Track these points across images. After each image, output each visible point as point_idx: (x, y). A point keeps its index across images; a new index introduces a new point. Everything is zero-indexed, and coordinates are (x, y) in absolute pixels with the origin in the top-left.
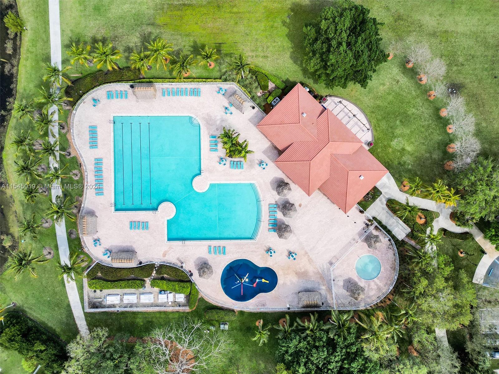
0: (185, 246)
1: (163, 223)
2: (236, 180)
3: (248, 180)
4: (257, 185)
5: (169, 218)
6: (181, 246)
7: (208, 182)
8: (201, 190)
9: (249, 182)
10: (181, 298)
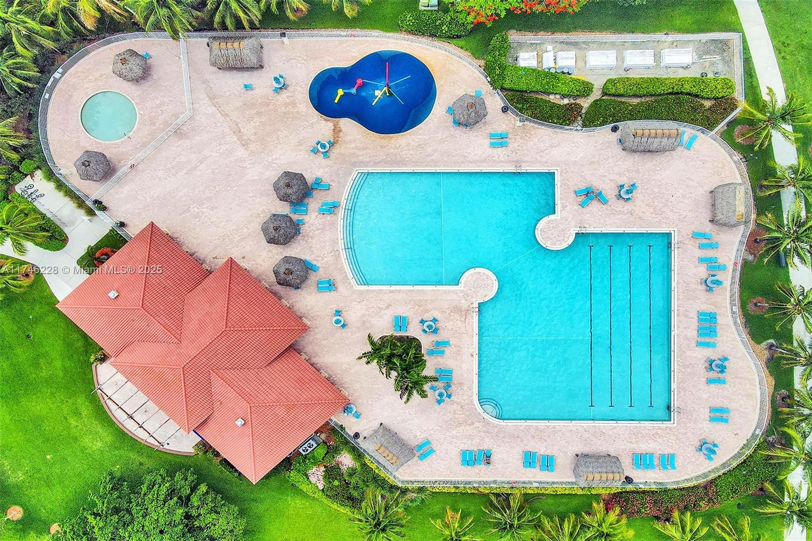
0: (517, 161)
1: (564, 207)
2: (399, 291)
3: (373, 291)
4: (353, 282)
5: (552, 217)
6: (525, 162)
7: (462, 288)
8: (479, 273)
9: (372, 288)
10: (526, 60)
